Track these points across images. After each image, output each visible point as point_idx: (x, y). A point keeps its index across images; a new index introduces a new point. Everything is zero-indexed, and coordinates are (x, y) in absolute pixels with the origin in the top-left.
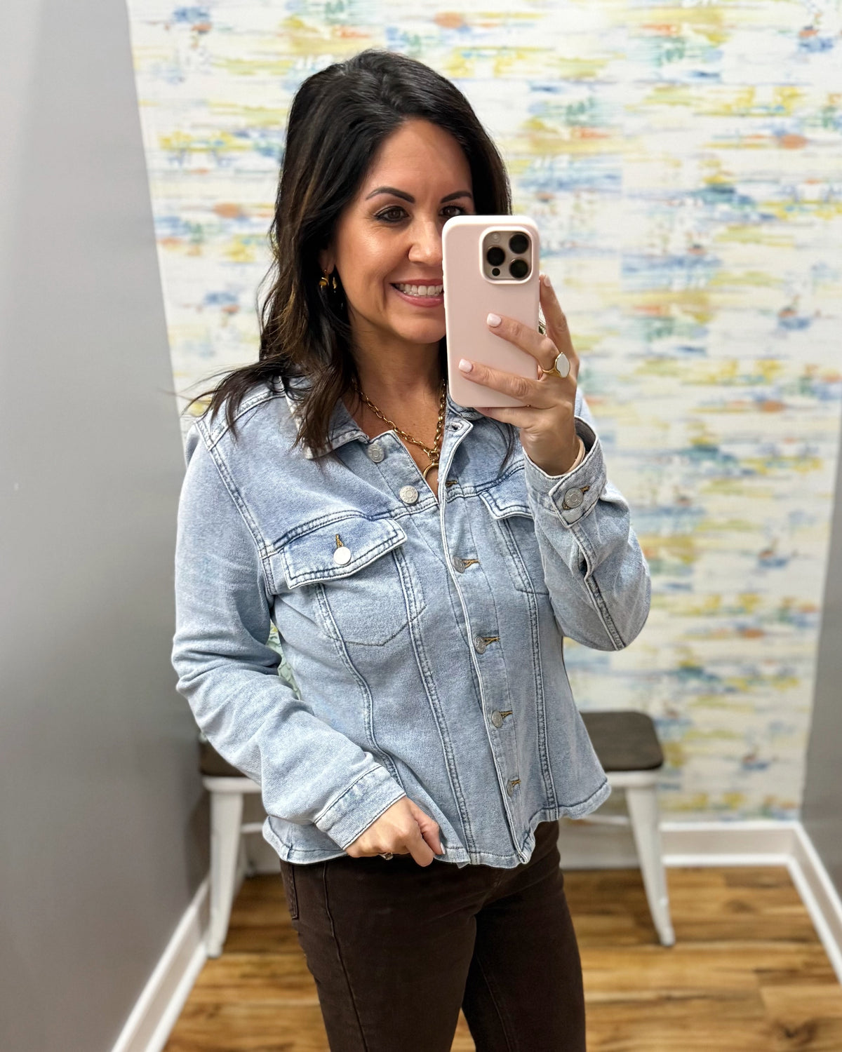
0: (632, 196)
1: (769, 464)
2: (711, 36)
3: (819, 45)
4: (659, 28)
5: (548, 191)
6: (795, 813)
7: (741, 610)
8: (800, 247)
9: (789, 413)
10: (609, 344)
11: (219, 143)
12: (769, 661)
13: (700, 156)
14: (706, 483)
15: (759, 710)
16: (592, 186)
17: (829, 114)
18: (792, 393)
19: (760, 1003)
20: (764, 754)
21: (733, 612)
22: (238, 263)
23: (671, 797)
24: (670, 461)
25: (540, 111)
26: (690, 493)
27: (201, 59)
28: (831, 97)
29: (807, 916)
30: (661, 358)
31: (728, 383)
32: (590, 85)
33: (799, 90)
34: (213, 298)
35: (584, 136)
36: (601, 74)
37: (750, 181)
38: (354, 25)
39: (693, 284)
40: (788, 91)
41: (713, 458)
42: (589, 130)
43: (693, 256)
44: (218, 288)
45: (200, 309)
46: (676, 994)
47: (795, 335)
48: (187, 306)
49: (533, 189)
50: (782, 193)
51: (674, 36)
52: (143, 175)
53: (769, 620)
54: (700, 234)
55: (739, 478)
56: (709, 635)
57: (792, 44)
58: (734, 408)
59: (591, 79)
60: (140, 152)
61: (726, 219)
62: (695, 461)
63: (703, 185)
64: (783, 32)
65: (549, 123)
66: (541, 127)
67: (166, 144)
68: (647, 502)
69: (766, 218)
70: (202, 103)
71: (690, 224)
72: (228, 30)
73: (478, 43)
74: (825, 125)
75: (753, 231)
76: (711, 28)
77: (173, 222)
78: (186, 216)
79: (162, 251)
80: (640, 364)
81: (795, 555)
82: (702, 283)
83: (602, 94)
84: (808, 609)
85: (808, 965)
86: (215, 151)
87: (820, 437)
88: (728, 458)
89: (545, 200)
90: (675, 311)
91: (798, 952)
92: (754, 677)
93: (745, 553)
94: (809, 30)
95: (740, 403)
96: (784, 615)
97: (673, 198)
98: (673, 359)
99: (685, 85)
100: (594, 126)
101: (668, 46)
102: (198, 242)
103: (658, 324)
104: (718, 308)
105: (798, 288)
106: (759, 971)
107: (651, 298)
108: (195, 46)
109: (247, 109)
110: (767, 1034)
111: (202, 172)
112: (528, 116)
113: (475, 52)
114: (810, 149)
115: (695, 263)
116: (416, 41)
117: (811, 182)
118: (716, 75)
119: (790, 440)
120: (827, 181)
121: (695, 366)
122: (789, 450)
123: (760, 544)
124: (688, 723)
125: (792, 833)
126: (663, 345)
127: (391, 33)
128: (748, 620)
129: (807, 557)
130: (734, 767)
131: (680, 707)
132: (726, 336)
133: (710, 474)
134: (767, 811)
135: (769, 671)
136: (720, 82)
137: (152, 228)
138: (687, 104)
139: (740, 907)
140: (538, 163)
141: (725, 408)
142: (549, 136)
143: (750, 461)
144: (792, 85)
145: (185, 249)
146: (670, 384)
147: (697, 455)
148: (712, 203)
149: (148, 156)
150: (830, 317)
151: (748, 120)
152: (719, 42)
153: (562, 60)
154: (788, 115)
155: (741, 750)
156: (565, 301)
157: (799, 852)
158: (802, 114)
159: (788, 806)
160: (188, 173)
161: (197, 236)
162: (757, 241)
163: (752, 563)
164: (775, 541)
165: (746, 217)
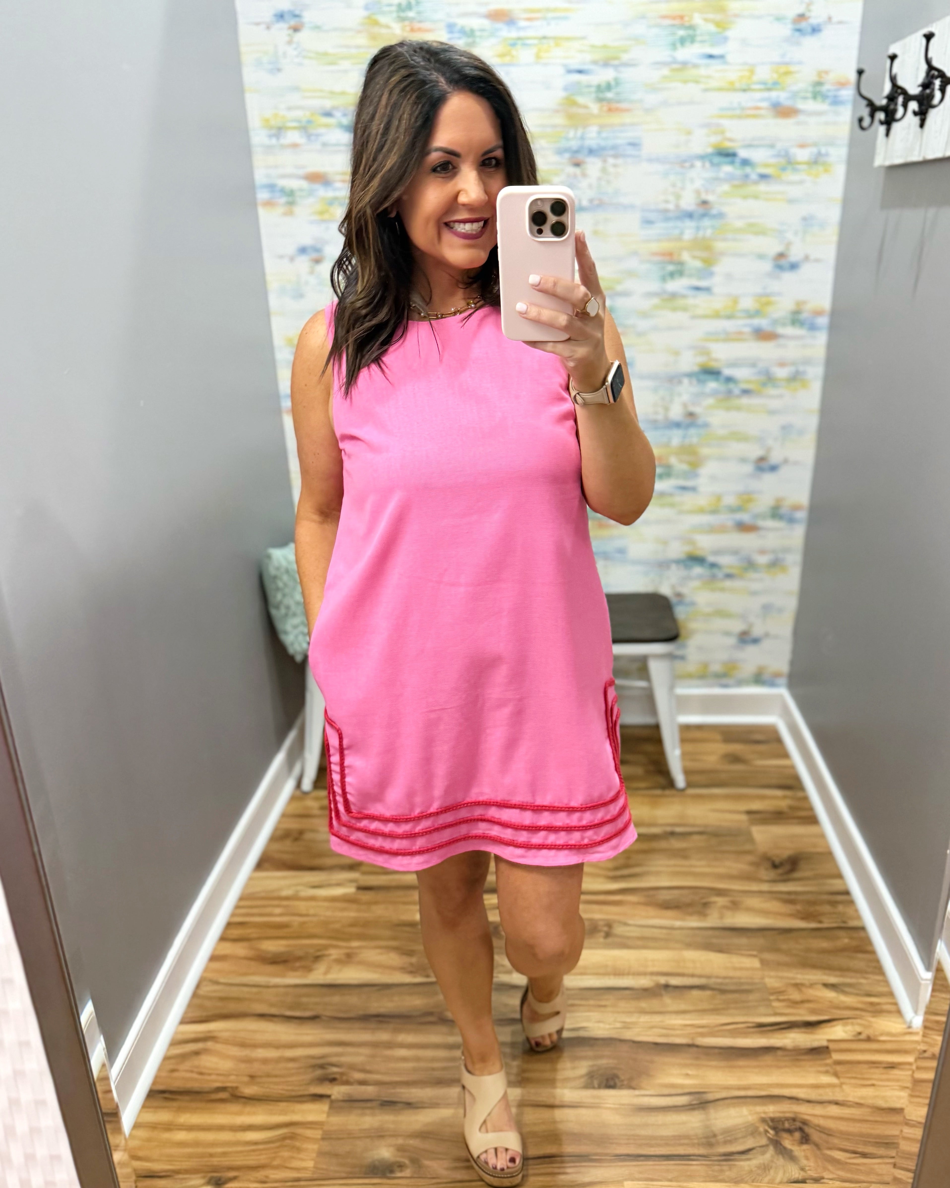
0: (650, 160)
1: (764, 384)
2: (717, 24)
3: (809, 30)
4: (674, 18)
5: (580, 157)
6: (783, 681)
7: (739, 509)
8: (791, 201)
9: (781, 341)
10: (629, 284)
11: (309, 122)
12: (762, 552)
13: (707, 125)
14: (711, 401)
15: (754, 593)
16: (616, 151)
17: (818, 89)
18: (784, 325)
19: (750, 839)
20: (757, 631)
21: (733, 510)
22: (323, 221)
23: (679, 665)
24: (680, 382)
25: (573, 90)
26: (697, 410)
27: (295, 53)
28: (820, 73)
29: (793, 767)
30: (674, 296)
31: (730, 317)
32: (616, 67)
33: (792, 68)
34: (303, 250)
35: (610, 110)
36: (625, 57)
37: (749, 146)
38: (420, 22)
39: (701, 234)
40: (783, 69)
41: (717, 380)
42: (614, 105)
43: (701, 210)
44: (307, 241)
45: (292, 259)
46: (678, 829)
47: (788, 276)
48: (281, 257)
49: (567, 155)
50: (778, 156)
51: (687, 24)
52: (247, 150)
53: (763, 516)
54: (707, 191)
55: (738, 397)
56: (712, 530)
57: (786, 30)
58: (736, 337)
59: (616, 62)
60: (245, 132)
61: (730, 178)
62: (700, 382)
63: (710, 150)
64: (779, 19)
65: (581, 100)
66: (574, 104)
67: (266, 124)
68: (660, 417)
69: (764, 177)
70: (296, 89)
71: (698, 184)
72: (317, 28)
73: (522, 34)
74: (815, 97)
75: (752, 189)
76: (718, 17)
77: (271, 187)
78: (283, 183)
79: (262, 212)
80: (656, 301)
81: (786, 461)
82: (709, 232)
83: (627, 74)
84: (796, 508)
85: (791, 808)
86: (305, 128)
87: (807, 361)
88: (729, 380)
89: (577, 165)
90: (686, 256)
91: (785, 797)
92: (750, 565)
93: (743, 460)
94: (802, 17)
95: (740, 333)
96: (776, 513)
97: (685, 161)
98: (684, 296)
99: (696, 66)
100: (619, 102)
101: (681, 33)
102: (291, 203)
103: (671, 268)
104: (722, 254)
105: (790, 236)
106: (749, 812)
107: (666, 246)
108: (290, 42)
109: (332, 93)
110: (756, 865)
111: (295, 146)
112: (562, 94)
113: (520, 42)
114: (801, 118)
115: (704, 215)
116: (470, 33)
117: (802, 146)
118: (722, 57)
119: (782, 364)
120: (815, 144)
121: (701, 302)
122: (781, 373)
123: (756, 452)
124: (693, 604)
125: (781, 696)
126: (675, 285)
127: (451, 27)
128: (745, 517)
129: (796, 463)
130: (732, 641)
131: (685, 590)
132: (729, 277)
133: (714, 393)
134: (759, 679)
135: (762, 560)
136: (726, 63)
137: (254, 194)
138: (697, 82)
139: (735, 759)
140: (571, 134)
141: (729, 338)
142: (581, 111)
143: (748, 382)
144: (787, 64)
145: (280, 210)
146: (681, 317)
147: (703, 377)
148: (718, 165)
149: (252, 134)
150: (817, 260)
151: (748, 95)
152: (725, 29)
153: (593, 46)
154: (783, 89)
155: (738, 626)
156: (594, 251)
157: (786, 713)
158: (795, 88)
159: (777, 675)
160: (283, 147)
161: (290, 199)
162: (756, 197)
163: (749, 468)
164: (769, 450)
165: (747, 176)
